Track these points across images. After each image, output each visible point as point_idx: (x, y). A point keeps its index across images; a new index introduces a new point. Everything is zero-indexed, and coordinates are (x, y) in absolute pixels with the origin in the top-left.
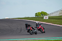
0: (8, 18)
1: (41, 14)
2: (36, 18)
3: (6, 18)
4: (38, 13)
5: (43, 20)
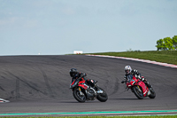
0: (81, 52)
3: (75, 52)
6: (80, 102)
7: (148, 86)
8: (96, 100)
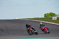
1: (50, 15)
2: (45, 18)
3: (16, 19)
4: (47, 14)
5: (52, 21)
6: (30, 35)
7: (48, 29)
8: (35, 34)
